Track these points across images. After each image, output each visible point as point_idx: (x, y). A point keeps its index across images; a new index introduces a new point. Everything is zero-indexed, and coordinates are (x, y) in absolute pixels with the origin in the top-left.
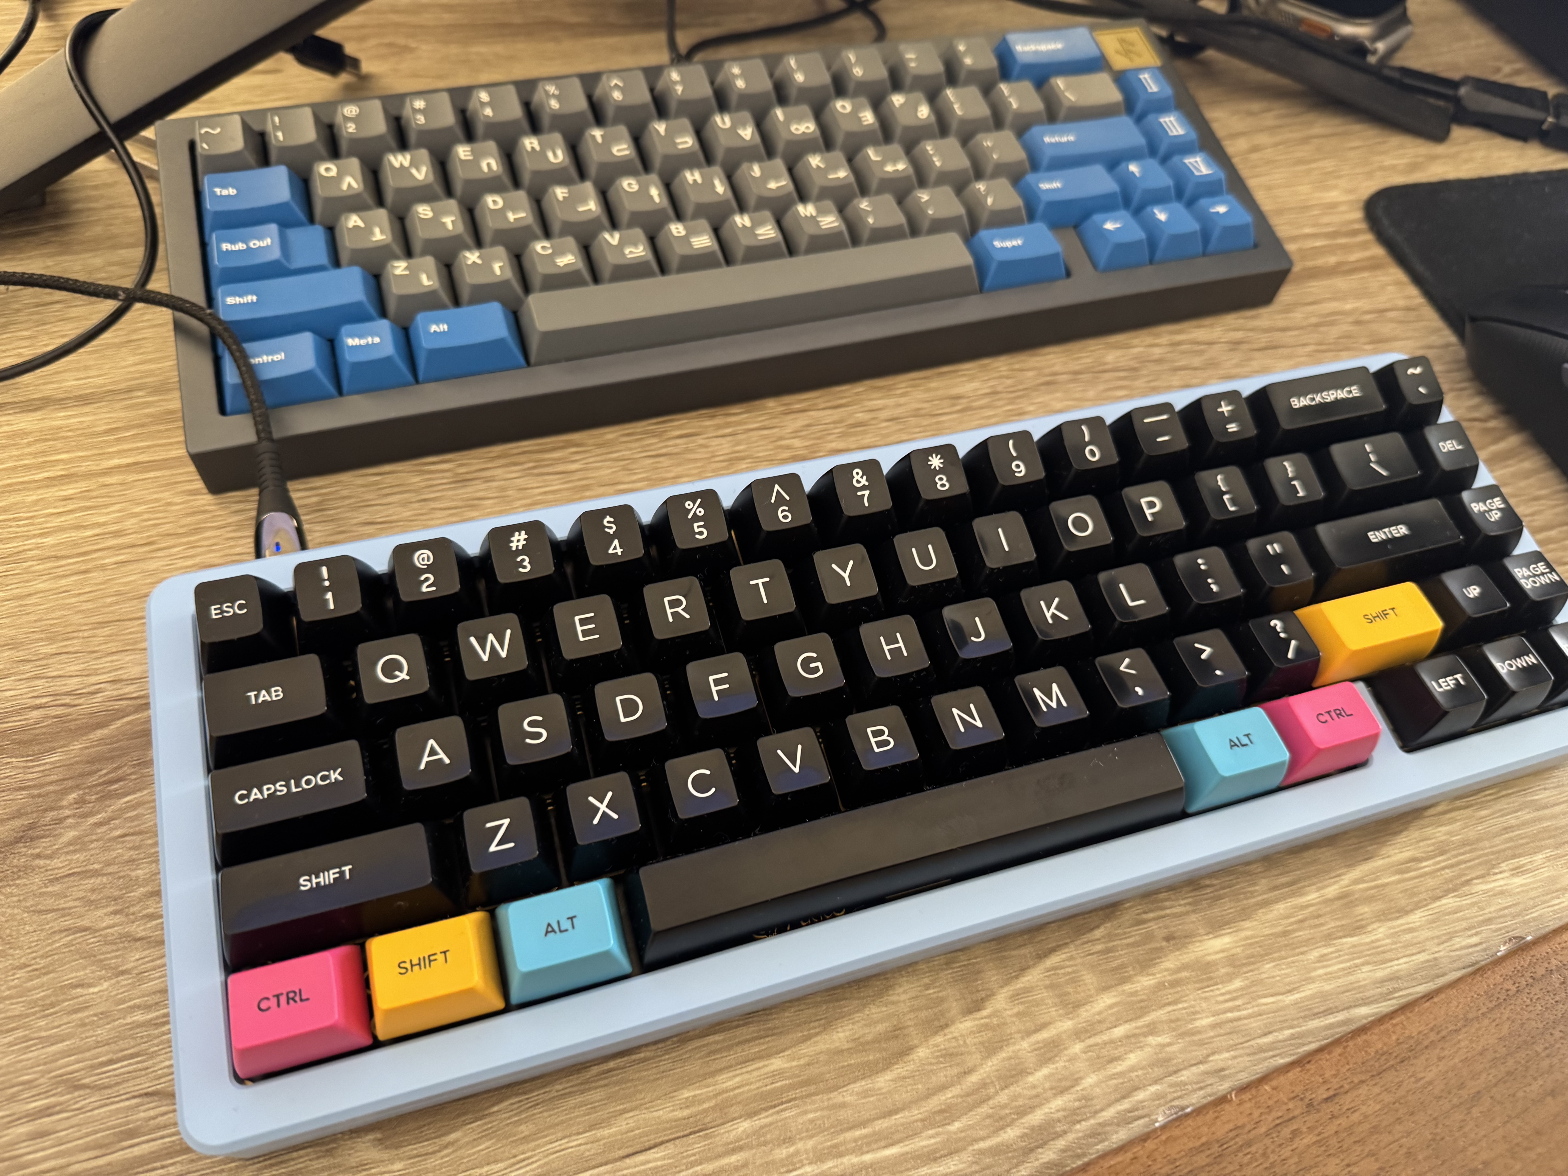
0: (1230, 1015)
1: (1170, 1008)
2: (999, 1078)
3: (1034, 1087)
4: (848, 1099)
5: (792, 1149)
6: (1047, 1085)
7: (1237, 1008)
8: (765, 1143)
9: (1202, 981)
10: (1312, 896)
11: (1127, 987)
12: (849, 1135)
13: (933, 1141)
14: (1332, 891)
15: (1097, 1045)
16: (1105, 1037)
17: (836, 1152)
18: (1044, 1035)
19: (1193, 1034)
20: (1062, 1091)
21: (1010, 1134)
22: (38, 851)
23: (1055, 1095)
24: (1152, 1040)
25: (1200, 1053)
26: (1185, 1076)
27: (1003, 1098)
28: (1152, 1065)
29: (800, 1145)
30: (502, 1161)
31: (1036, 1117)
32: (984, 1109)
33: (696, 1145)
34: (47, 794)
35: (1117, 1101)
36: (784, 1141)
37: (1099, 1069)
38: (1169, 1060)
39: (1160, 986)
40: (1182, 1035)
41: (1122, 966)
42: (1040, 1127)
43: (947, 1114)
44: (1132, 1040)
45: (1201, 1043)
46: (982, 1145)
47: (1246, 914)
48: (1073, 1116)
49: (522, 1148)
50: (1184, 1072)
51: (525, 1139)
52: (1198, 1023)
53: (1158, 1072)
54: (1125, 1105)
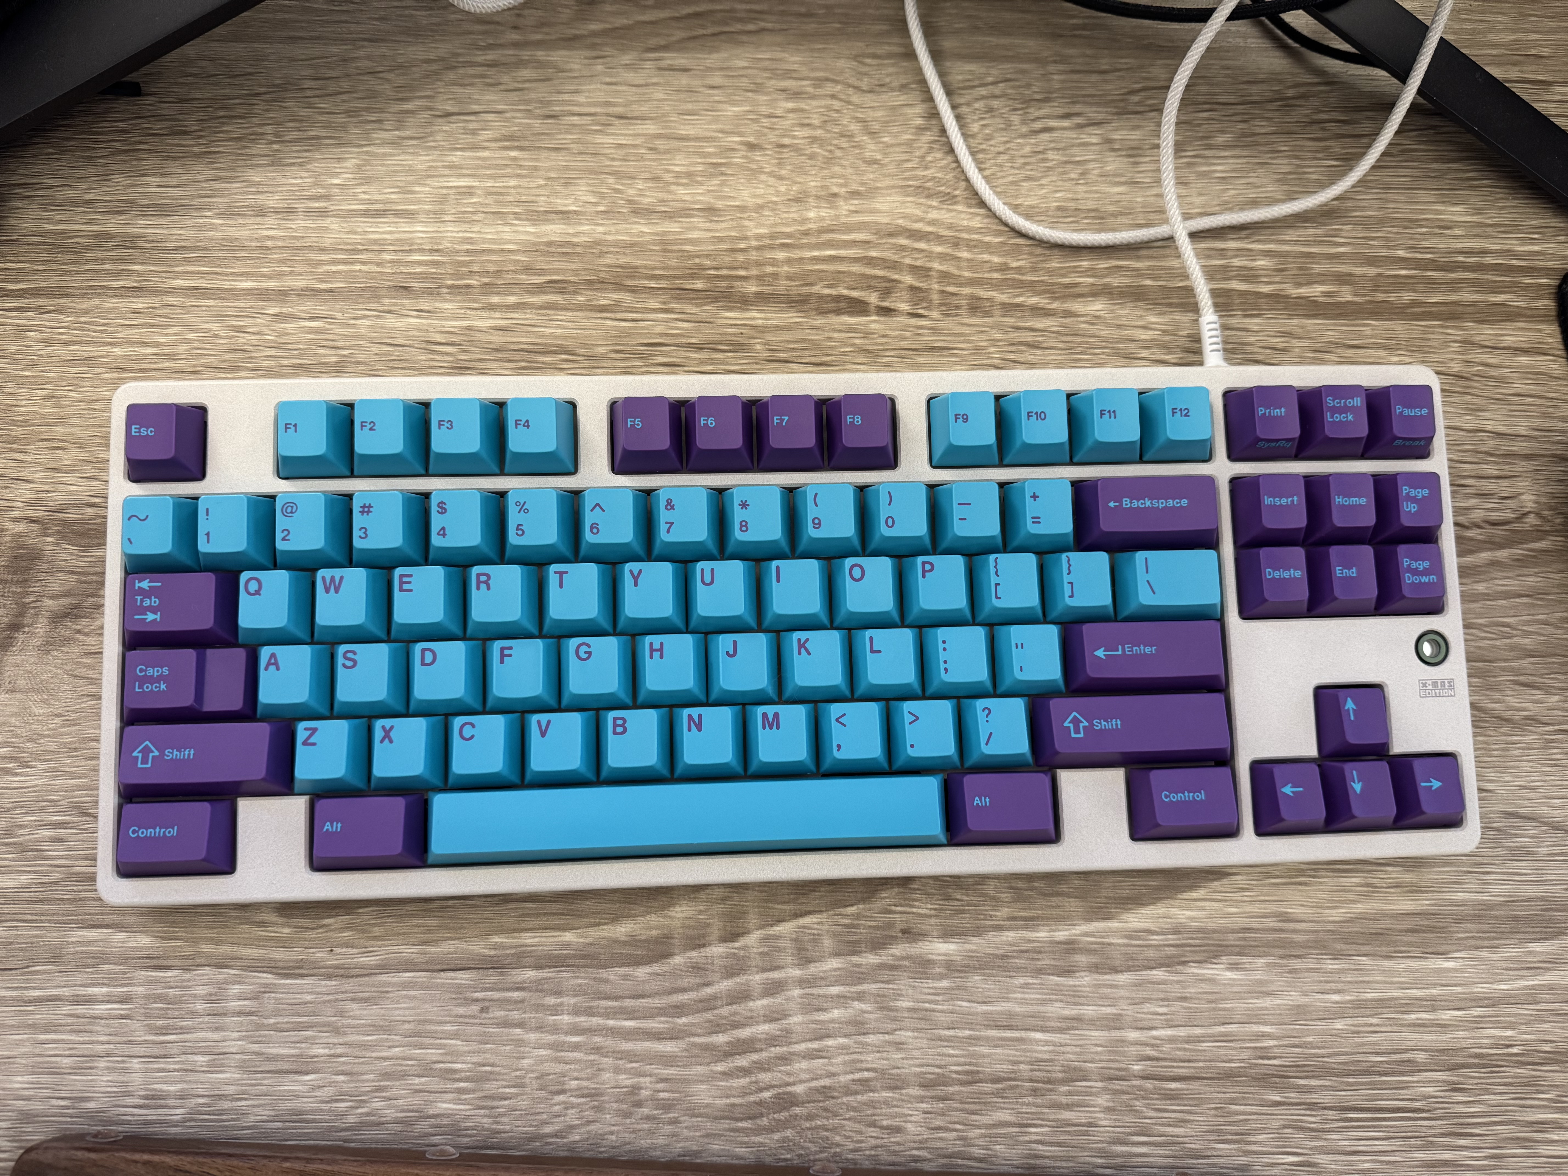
0: (927, 1005)
1: (882, 985)
2: (728, 996)
3: (752, 1011)
4: (612, 977)
5: (559, 1000)
6: (762, 1013)
7: (936, 1002)
8: (541, 991)
9: (917, 972)
10: (1042, 934)
11: (855, 959)
12: (603, 1003)
13: (662, 1026)
14: (1062, 935)
15: (813, 995)
16: (821, 991)
17: (589, 1012)
18: (775, 975)
19: (892, 1010)
20: (772, 1020)
21: (720, 1039)
22: (79, 627)
23: (765, 1022)
24: (856, 1004)
25: (890, 1026)
26: (871, 1039)
27: (725, 1011)
28: (849, 1023)
29: (565, 1000)
30: (356, 947)
31: (745, 1033)
32: (708, 1015)
33: (492, 978)
34: (90, 583)
35: (810, 1040)
36: (555, 993)
37: (806, 1013)
38: (862, 1023)
39: (881, 966)
40: (882, 1008)
41: (858, 942)
42: (744, 1041)
43: (679, 1010)
44: (842, 1000)
45: (895, 1019)
46: (697, 1040)
47: (978, 931)
48: (772, 1041)
49: (372, 943)
50: (871, 1036)
51: (376, 938)
52: (899, 1004)
53: (850, 1029)
54: (815, 1045)
